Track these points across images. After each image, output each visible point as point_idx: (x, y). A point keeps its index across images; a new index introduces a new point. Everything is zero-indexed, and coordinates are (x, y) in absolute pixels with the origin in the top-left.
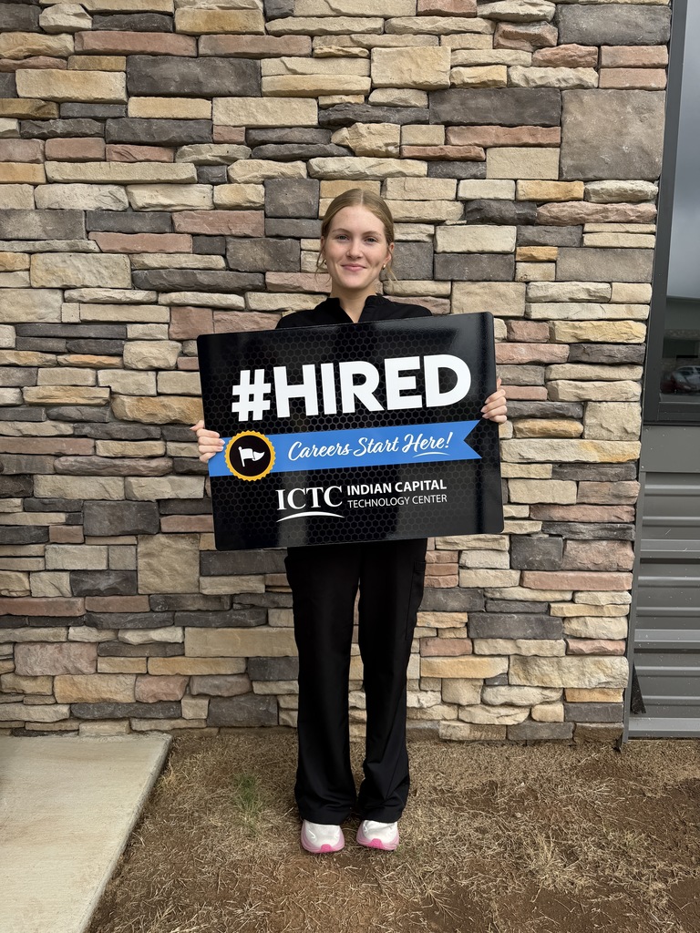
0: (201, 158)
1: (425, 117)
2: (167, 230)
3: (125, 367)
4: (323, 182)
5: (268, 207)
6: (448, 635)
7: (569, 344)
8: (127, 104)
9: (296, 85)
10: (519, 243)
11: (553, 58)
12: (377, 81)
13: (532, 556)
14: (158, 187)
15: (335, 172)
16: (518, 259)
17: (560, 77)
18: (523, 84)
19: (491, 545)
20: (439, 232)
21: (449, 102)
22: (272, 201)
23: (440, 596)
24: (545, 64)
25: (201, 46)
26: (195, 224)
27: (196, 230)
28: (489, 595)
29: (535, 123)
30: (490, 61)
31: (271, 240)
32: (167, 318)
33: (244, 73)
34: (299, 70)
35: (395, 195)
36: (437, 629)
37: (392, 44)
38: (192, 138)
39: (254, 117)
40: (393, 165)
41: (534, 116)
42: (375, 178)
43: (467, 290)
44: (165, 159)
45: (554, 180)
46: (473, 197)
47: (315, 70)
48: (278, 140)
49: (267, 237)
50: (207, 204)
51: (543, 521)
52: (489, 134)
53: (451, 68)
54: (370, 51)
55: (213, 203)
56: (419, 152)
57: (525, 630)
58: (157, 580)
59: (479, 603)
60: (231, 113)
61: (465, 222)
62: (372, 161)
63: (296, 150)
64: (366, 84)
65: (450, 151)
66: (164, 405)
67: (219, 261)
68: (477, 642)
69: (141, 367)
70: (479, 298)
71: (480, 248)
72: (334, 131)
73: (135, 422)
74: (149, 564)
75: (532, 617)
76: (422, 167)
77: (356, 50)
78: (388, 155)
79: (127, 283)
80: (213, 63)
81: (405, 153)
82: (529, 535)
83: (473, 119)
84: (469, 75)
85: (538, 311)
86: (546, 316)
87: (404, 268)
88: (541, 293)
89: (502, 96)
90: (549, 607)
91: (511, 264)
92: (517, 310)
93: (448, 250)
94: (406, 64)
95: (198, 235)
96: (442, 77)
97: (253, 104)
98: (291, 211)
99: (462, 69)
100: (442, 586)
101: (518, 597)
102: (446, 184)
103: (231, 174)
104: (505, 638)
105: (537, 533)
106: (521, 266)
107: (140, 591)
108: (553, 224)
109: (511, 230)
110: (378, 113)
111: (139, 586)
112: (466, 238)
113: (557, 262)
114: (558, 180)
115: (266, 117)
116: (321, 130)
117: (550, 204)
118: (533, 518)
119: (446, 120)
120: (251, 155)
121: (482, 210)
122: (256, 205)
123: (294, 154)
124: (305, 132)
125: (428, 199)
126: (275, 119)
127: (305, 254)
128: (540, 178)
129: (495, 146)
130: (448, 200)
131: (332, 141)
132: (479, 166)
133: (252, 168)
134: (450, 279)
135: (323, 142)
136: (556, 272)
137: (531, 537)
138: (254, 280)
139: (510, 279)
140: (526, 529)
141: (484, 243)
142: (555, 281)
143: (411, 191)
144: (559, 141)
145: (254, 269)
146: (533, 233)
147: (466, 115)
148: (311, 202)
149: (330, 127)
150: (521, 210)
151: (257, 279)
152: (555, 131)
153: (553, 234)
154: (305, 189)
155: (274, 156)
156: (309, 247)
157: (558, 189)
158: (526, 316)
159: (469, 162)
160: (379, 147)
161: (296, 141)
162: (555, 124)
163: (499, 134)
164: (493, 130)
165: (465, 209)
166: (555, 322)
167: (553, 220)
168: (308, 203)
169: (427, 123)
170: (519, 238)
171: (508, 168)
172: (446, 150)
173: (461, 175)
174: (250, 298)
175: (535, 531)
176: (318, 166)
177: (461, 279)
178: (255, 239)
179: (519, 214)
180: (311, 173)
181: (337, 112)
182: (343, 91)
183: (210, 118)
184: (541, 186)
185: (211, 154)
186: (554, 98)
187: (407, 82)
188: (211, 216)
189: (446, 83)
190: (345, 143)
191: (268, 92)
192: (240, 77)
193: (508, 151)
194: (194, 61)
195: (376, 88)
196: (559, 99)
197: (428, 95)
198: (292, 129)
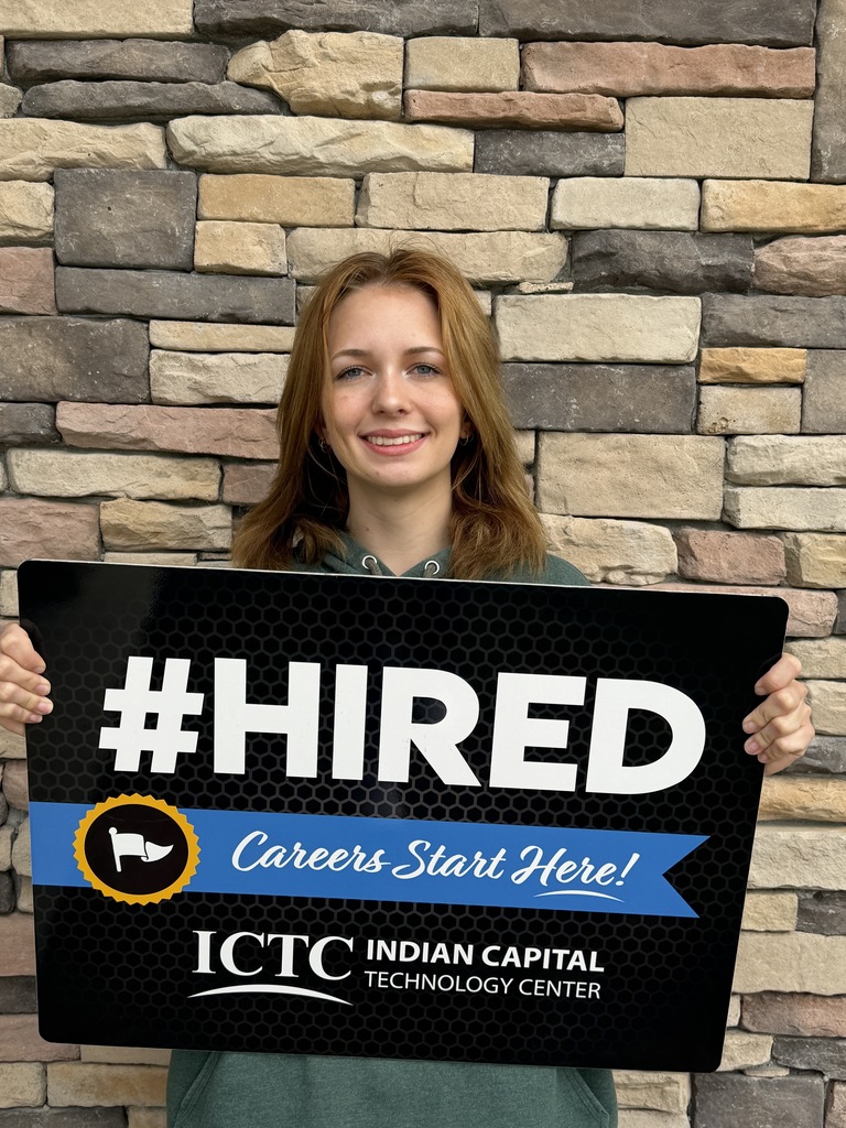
1: (468, 17)
4: (206, 178)
5: (60, 241)
7: (835, 590)
10: (711, 336)
15: (235, 154)
16: (705, 376)
20: (502, 310)
22: (72, 224)
29: (750, 37)
31: (72, 322)
35: (391, 218)
39: (27, 11)
40: (387, 139)
41: (748, 19)
42: (340, 171)
43: (576, 455)
45: (799, 181)
46: (591, 224)
48: (87, 71)
49: (61, 313)
51: (777, 1037)
52: (632, 62)
56: (452, 107)
61: (569, 285)
62: (332, 127)
63: (135, 97)
65: (531, 106)
70: (605, 473)
71: (609, 352)
72: (235, 48)
76: (461, 146)
78: (373, 113)
81: (417, 110)
82: (740, 1072)
83: (592, 26)
85: (755, 508)
86: (776, 523)
88: (762, 465)
91: (687, 391)
92: (704, 505)
93: (527, 356)
98: (121, 251)
102: (522, 191)
105: (758, 1067)
106: (713, 397)
108: (793, 291)
109: (690, 306)
110: (348, 5)
112: (573, 326)
113: (806, 386)
114: (809, 181)
115: (57, 11)
116: (202, 45)
117: (788, 241)
118: (751, 1027)
119: (521, 27)
120: (20, 107)
121: (613, 254)
122: (30, 234)
123: (127, 106)
124: (159, 51)
125: (474, 227)
126: (81, 17)
127: (160, 358)
128: (761, 175)
129: (649, 94)
130: (527, 231)
131: (230, 73)
132: (606, 144)
133: (21, 139)
134: (533, 425)
135: (205, 76)
136: (802, 411)
137: (744, 1079)
138: (28, 422)
139: (686, 427)
140: (732, 1059)
141: (617, 339)
142: (801, 434)
143: (431, 206)
144: (812, 84)
145: (27, 393)
146: (744, 313)
147: (572, 15)
148: (173, 229)
149: (227, 40)
150: (714, 256)
151: (33, 419)
152: (801, 57)
153: (794, 318)
154: (157, 194)
155: (77, 110)
156: (172, 341)
157: (808, 204)
158: (726, 519)
159: (580, 134)
160: (348, 92)
161: (134, 73)
162: (802, 39)
163: (658, 63)
164: (643, 53)
165: (570, 253)
166: (800, 536)
167: (795, 280)
168: (166, 233)
169: (472, 32)
170: (706, 327)
171: (681, 150)
172: (522, 103)
173: (560, 166)
174: (18, 466)
175: (755, 1063)
176: (192, 138)
177: (560, 426)
178: (29, 319)
179: (708, 266)
180: (176, 155)
181: (240, 2)
184: (765, 194)
190: (262, 82)
193: (682, 108)
198: (126, 43)
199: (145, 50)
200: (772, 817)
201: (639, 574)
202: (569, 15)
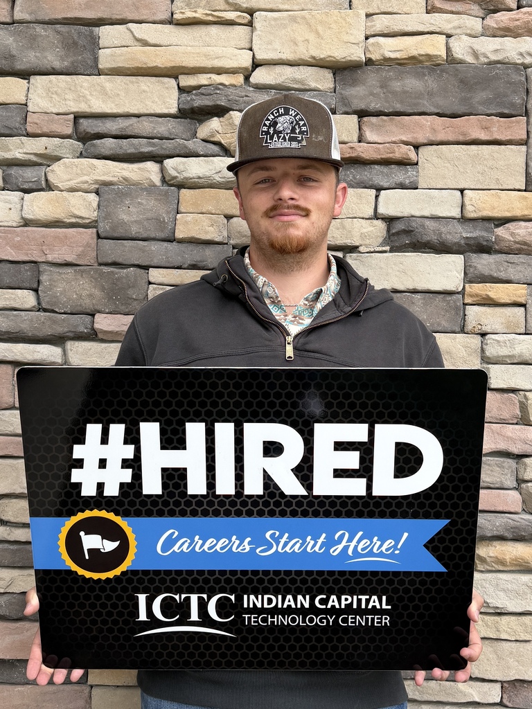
0: (10, 156)
1: (329, 103)
4: (183, 191)
5: (101, 225)
9: (146, 60)
10: (471, 277)
11: (512, 25)
12: (260, 56)
15: (199, 178)
16: (468, 300)
17: (522, 50)
18: (470, 59)
21: (364, 84)
22: (107, 216)
24: (502, 33)
25: (17, 8)
29: (488, 112)
30: (421, 28)
31: (106, 269)
33: (75, 43)
34: (151, 41)
37: (282, 7)
39: (87, 102)
41: (487, 102)
45: (519, 190)
46: (399, 215)
47: (174, 40)
48: (119, 133)
49: (100, 264)
50: (13, 218)
52: (421, 127)
53: (367, 38)
54: (252, 15)
55: (22, 218)
60: (55, 96)
61: (387, 248)
63: (145, 147)
64: (245, 60)
65: (364, 151)
67: (26, 298)
71: (410, 286)
72: (201, 122)
77: (231, 15)
80: (31, 31)
83: (399, 107)
84: (391, 49)
86: (513, 385)
88: (503, 351)
89: (440, 76)
91: (457, 308)
94: (301, 32)
96: (353, 51)
97: (85, 84)
98: (134, 230)
99: (381, 40)
102: (360, 197)
103: (51, 178)
106: (472, 311)
108: (518, 252)
109: (458, 260)
112: (390, 271)
113: (528, 306)
114: (525, 191)
115: (103, 101)
116: (183, 120)
117: (514, 224)
118: (508, 704)
119: (359, 109)
120: (81, 153)
121: (412, 231)
122: (84, 221)
123: (140, 152)
124: (159, 123)
126: (116, 105)
127: (154, 289)
128: (497, 188)
129: (431, 144)
130: (363, 218)
131: (198, 135)
132: (407, 171)
133: (81, 170)
135: (184, 136)
136: (526, 320)
138: (78, 325)
139: (458, 329)
141: (416, 279)
142: (525, 334)
144: (525, 137)
145: (79, 309)
146: (489, 264)
147: (388, 102)
148: (164, 218)
149: (196, 116)
150: (470, 232)
151: (81, 324)
152: (518, 122)
153: (519, 267)
154: (156, 200)
155: (113, 154)
156: (161, 280)
157: (525, 203)
159: (393, 166)
161: (145, 135)
162: (519, 112)
163: (436, 127)
164: (427, 121)
165: (388, 231)
166: (527, 394)
167: (518, 246)
168: (160, 220)
170: (468, 272)
171: (451, 174)
172: (359, 149)
173: (382, 184)
174: (71, 350)
176: (175, 169)
178: (82, 268)
179: (467, 238)
180: (167, 179)
181: (204, 97)
182: (212, 68)
183: (24, 102)
184: (500, 198)
185: (21, 151)
186: (516, 77)
187: (303, 57)
188: (18, 236)
189: (358, 59)
190: (215, 139)
191: (107, 69)
192: (68, 50)
193: (450, 151)
194: (6, 29)
195: (261, 65)
196: (523, 79)
197: (334, 74)
198: (141, 119)
199: (151, 122)
200: (518, 568)
202: (386, 102)
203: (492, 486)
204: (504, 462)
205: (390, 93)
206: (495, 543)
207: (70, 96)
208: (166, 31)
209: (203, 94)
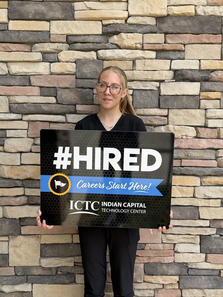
0: (45, 50)
1: (155, 30)
2: (27, 85)
3: (5, 152)
4: (104, 62)
5: (77, 74)
6: (168, 287)
8: (8, 24)
9: (91, 15)
10: (201, 91)
12: (131, 13)
13: (211, 246)
14: (23, 64)
15: (110, 57)
16: (201, 98)
17: (221, 11)
18: (202, 14)
19: (190, 241)
20: (161, 85)
21: (166, 23)
22: (79, 71)
23: (165, 267)
24: (213, 4)
26: (41, 82)
27: (42, 85)
28: (190, 266)
29: (209, 33)
30: (186, 3)
31: (79, 89)
32: (26, 127)
33: (66, 9)
34: (93, 8)
35: (140, 68)
36: (163, 284)
38: (40, 40)
39: (71, 30)
40: (139, 53)
41: (208, 29)
42: (130, 60)
43: (176, 113)
44: (26, 50)
45: (219, 60)
46: (178, 69)
47: (100, 8)
48: (82, 41)
49: (77, 88)
50: (47, 72)
51: (217, 229)
52: (186, 38)
53: (168, 7)
55: (50, 72)
56: (152, 47)
57: (208, 284)
58: (19, 259)
59: (185, 270)
60: (59, 28)
61: (175, 80)
62: (129, 51)
63: (91, 46)
64: (125, 14)
65: (167, 47)
66: (24, 170)
67: (53, 100)
68: (184, 291)
69: (13, 152)
70: (182, 117)
71: (182, 94)
72: (110, 37)
73: (9, 179)
74: (15, 251)
75: (212, 278)
76: (153, 54)
78: (136, 49)
79: (7, 110)
80: (50, 5)
81: (145, 48)
82: (209, 235)
83: (179, 31)
84: (176, 10)
85: (211, 123)
86: (215, 126)
87: (144, 103)
88: (213, 115)
89: (193, 20)
90: (220, 272)
91: (197, 101)
92: (201, 123)
93: (167, 94)
94: (145, 5)
95: (43, 87)
96: (163, 11)
97: (70, 24)
98: (89, 76)
99: (173, 7)
100: (166, 262)
101: (204, 268)
102: (165, 63)
103: (60, 57)
104: (198, 289)
105: (214, 234)
106: (203, 102)
107: (10, 265)
108: (218, 81)
109: (198, 84)
110: (132, 28)
111: (10, 262)
112: (175, 88)
113: (221, 99)
114: (220, 60)
115: (76, 30)
116: (104, 36)
117: (217, 71)
118: (212, 227)
119: (165, 32)
120: (69, 48)
121: (183, 74)
122: (71, 73)
123: (90, 48)
124: (96, 37)
125: (156, 70)
126: (81, 31)
127: (95, 96)
128: (211, 59)
129: (189, 44)
130: (166, 70)
131: (109, 41)
132: (181, 53)
133: (70, 54)
134: (167, 108)
135: (104, 42)
136: (220, 104)
137: (211, 237)
139: (198, 108)
140: (208, 233)
141: (184, 91)
142: (220, 109)
143: (148, 66)
144: (221, 41)
145: (71, 103)
146: (209, 85)
147: (175, 29)
148: (98, 71)
149: (108, 35)
150: (202, 74)
151: (71, 108)
152: (219, 36)
153: (218, 86)
154: (96, 65)
155: (80, 49)
157: (221, 64)
158: (206, 126)
159: (176, 52)
160: (132, 45)
161: (91, 42)
162: (219, 33)
163: (191, 38)
164: (188, 36)
165: (174, 74)
166: (220, 129)
167: (218, 79)
168: (97, 72)
169: (156, 33)
170: (201, 88)
171: (196, 54)
172: (165, 46)
173: (172, 58)
174: (68, 117)
175: (213, 233)
176: (102, 54)
177: (173, 108)
178: (71, 89)
179: (201, 76)
180: (99, 57)
181: (111, 28)
182: (115, 18)
183: (49, 30)
184: (212, 62)
185: (49, 48)
186: (218, 20)
187: (146, 13)
188: (49, 78)
189: (165, 14)
190: (115, 43)
191: (78, 18)
192: (64, 11)
193: (196, 46)
194: (41, 4)
195: (131, 16)
196: (221, 21)
197: (156, 19)
198: (90, 36)
199: (93, 37)
200: (216, 185)
201: (189, 136)
203: (208, 159)
204: (212, 151)
205: (176, 26)
206: (208, 177)
207: (65, 28)
208: (98, 4)
209: (111, 27)
